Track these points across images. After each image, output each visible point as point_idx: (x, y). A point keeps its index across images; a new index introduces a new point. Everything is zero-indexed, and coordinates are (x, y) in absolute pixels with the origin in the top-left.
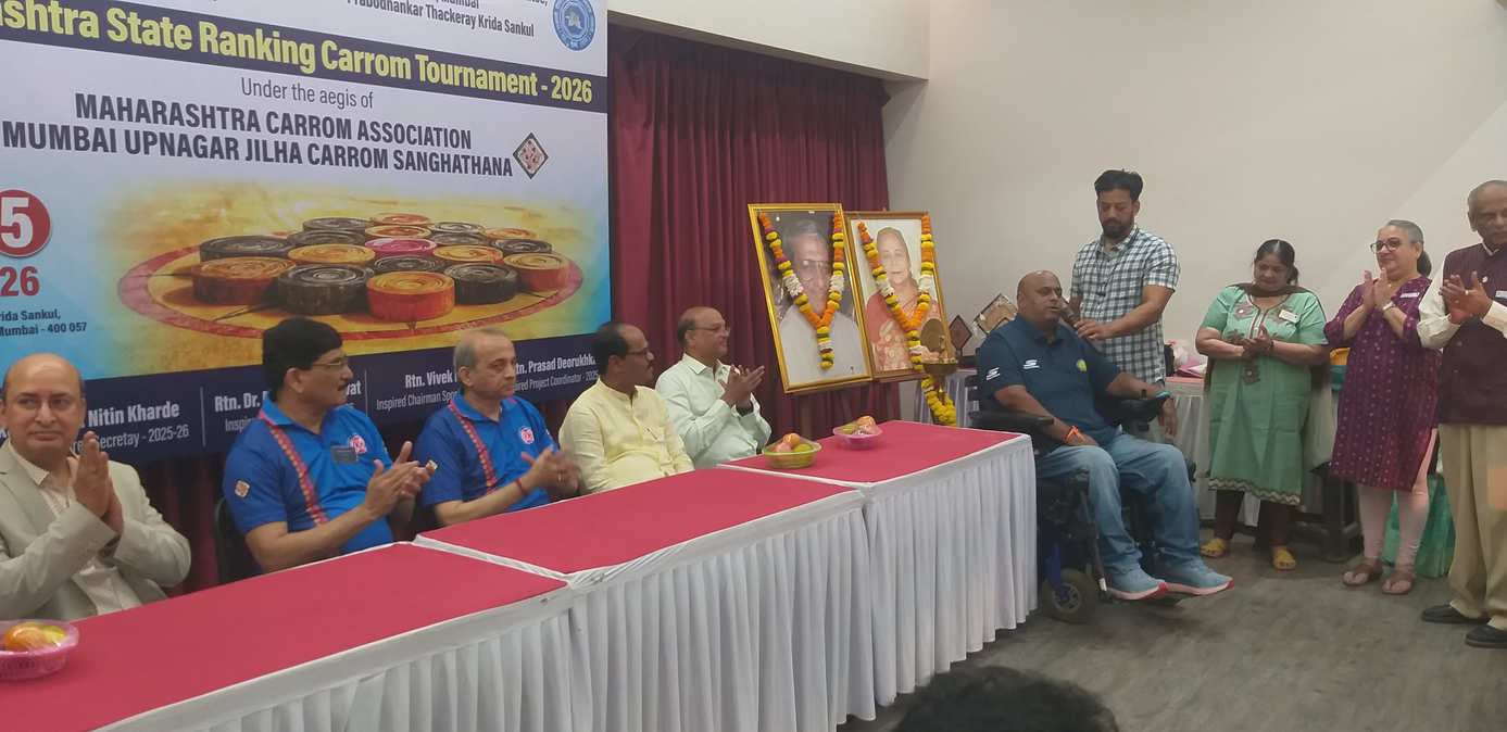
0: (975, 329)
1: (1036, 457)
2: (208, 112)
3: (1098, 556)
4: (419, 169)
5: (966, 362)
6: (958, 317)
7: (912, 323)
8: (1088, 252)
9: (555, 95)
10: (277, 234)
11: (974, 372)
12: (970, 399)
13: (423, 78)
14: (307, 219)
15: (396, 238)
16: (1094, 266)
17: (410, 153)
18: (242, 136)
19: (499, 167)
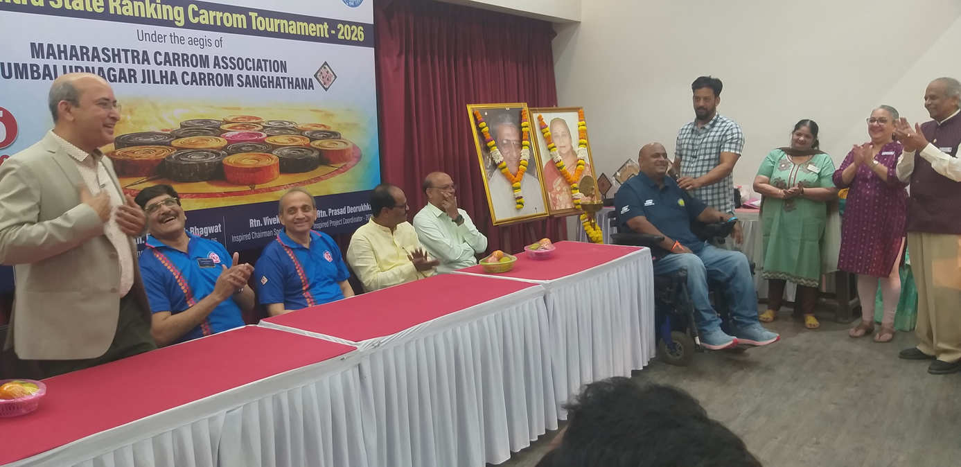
0: (614, 182)
1: (654, 262)
2: (116, 53)
3: (694, 323)
4: (254, 87)
5: (608, 203)
6: (603, 174)
7: (573, 178)
8: (687, 129)
9: (340, 37)
10: (163, 130)
11: (613, 209)
12: (611, 226)
13: (254, 28)
14: (183, 120)
15: (241, 131)
16: (690, 139)
17: (248, 76)
18: (139, 68)
19: (305, 84)
